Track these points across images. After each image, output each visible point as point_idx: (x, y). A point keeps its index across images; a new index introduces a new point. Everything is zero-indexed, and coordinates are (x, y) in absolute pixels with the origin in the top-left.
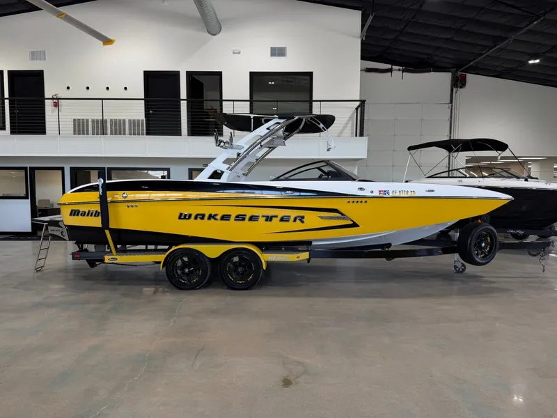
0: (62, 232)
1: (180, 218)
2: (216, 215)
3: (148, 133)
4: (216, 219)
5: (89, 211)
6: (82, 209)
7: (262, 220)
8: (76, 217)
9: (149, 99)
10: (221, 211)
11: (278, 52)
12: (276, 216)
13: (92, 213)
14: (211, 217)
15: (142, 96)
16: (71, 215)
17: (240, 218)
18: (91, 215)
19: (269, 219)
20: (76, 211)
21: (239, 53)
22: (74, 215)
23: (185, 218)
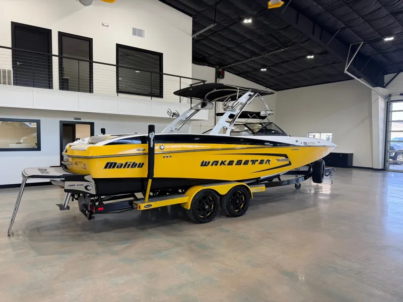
0: (86, 187)
1: (202, 165)
2: (225, 161)
3: (16, 83)
4: (224, 164)
5: (126, 163)
6: (119, 161)
7: (250, 163)
8: (111, 170)
9: (16, 49)
10: (228, 159)
11: (137, 32)
12: (257, 161)
13: (129, 165)
14: (223, 163)
15: (10, 46)
16: (106, 167)
17: (239, 163)
18: (128, 167)
19: (254, 162)
20: (112, 163)
21: (108, 26)
22: (110, 167)
23: (205, 165)
